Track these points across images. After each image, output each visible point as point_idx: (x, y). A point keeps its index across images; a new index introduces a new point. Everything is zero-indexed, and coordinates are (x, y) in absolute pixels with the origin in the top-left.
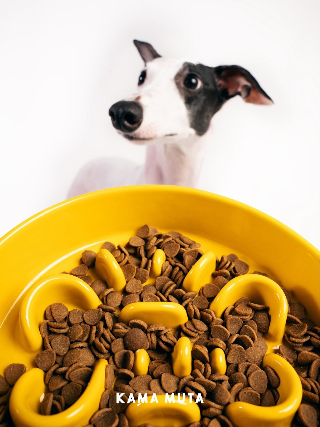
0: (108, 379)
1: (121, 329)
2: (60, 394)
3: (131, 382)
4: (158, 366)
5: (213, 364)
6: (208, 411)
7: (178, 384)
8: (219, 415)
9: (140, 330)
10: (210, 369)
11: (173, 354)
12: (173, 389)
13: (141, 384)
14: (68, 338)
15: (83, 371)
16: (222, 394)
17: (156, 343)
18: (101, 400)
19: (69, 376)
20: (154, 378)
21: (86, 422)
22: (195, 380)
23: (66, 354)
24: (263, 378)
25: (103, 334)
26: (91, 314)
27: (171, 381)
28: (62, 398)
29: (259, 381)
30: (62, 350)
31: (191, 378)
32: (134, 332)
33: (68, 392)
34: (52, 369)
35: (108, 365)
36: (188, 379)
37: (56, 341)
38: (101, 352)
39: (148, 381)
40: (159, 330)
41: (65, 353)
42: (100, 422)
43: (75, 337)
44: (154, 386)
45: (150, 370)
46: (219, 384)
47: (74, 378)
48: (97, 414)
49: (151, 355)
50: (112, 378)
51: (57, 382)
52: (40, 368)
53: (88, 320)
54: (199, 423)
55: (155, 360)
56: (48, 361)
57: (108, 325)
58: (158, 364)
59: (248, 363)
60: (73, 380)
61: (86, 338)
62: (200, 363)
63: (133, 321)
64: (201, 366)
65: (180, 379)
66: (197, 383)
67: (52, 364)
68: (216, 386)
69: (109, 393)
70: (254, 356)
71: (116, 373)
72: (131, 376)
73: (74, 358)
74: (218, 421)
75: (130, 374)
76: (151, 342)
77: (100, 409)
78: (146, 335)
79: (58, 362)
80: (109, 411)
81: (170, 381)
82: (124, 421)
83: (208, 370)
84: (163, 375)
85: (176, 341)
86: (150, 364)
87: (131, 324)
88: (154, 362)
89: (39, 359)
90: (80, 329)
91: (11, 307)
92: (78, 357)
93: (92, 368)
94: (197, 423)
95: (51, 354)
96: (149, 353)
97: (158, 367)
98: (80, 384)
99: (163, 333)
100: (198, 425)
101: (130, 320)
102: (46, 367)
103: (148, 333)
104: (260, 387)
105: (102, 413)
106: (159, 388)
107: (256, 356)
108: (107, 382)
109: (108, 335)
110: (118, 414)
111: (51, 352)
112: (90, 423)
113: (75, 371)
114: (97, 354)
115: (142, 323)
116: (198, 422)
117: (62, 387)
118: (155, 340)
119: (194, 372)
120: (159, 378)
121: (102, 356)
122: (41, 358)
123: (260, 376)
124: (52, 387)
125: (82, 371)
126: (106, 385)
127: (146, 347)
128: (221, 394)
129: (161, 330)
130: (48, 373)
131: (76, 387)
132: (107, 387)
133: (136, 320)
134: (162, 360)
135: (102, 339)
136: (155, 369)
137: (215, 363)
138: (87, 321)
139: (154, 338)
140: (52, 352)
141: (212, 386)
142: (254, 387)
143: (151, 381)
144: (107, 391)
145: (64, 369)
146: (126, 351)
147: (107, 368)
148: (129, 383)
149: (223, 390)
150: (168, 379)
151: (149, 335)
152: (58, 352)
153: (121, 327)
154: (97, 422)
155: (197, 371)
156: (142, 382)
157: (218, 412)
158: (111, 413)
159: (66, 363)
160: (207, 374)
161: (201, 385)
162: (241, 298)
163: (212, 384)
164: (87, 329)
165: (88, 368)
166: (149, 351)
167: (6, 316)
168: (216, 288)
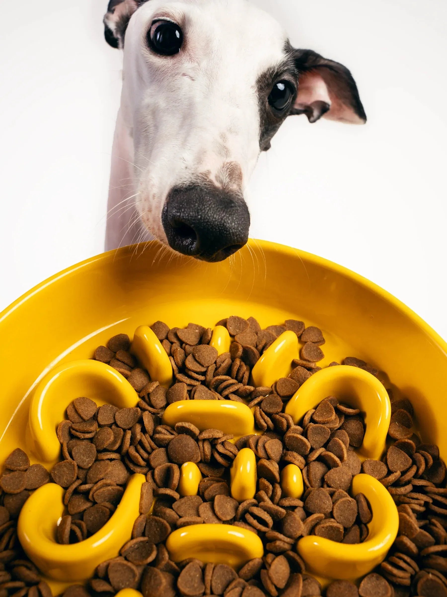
0: (143, 501)
1: (164, 434)
2: (82, 519)
3: (175, 505)
4: (211, 485)
5: (284, 485)
6: (273, 544)
7: (236, 509)
8: (288, 550)
9: (188, 436)
10: (279, 492)
11: (232, 470)
12: (229, 515)
13: (187, 507)
14: (94, 446)
15: (112, 490)
16: (293, 525)
17: (210, 455)
18: (134, 528)
19: (93, 495)
20: (205, 501)
21: (115, 553)
22: (259, 504)
23: (90, 468)
24: (352, 509)
25: (140, 440)
26: (125, 414)
27: (228, 505)
28: (84, 525)
29: (346, 511)
30: (86, 461)
31: (253, 502)
32: (180, 439)
33: (92, 517)
34: (74, 486)
35: (145, 483)
36: (250, 503)
37: (79, 449)
38: (137, 465)
39: (197, 504)
40: (214, 437)
41: (90, 465)
42: (133, 554)
43: (103, 443)
44: (205, 511)
45: (200, 489)
46: (290, 512)
47: (100, 499)
48: (129, 544)
49: (203, 470)
50: (149, 500)
51: (78, 503)
52: (58, 484)
53: (120, 421)
54: (261, 560)
55: (208, 476)
56: (68, 475)
57: (146, 428)
58: (212, 482)
59: (331, 489)
60: (98, 501)
61: (117, 446)
62: (267, 483)
63: (179, 424)
64: (268, 487)
65: (240, 503)
66: (261, 509)
67: (73, 478)
68: (286, 514)
69: (145, 519)
70: (340, 480)
71: (155, 494)
72: (175, 497)
73: (100, 473)
74: (285, 559)
75: (173, 495)
76: (204, 453)
77: (132, 538)
78: (198, 443)
79: (81, 477)
80: (145, 541)
81: (226, 505)
82: (164, 554)
83: (276, 493)
84: (217, 498)
85: (236, 453)
86: (201, 482)
87: (178, 427)
88: (206, 480)
89: (56, 472)
90: (110, 434)
91: (20, 402)
92: (105, 471)
93: (124, 486)
94: (257, 560)
95: (71, 465)
96: (200, 467)
97: (211, 487)
98: (107, 508)
99: (220, 441)
100: (259, 562)
101: (176, 423)
102: (66, 482)
103: (200, 440)
104: (345, 519)
105: (136, 543)
106: (210, 514)
107: (343, 480)
108: (142, 504)
109: (147, 443)
110: (157, 545)
111: (70, 464)
112: (120, 554)
113: (102, 490)
114: (132, 466)
115: (192, 427)
116: (259, 558)
117: (85, 510)
118: (210, 450)
119: (259, 494)
120: (212, 500)
121: (138, 469)
122: (59, 472)
123: (348, 506)
124: (72, 509)
125: (110, 490)
126: (141, 508)
127: (197, 460)
128: (291, 524)
129: (217, 437)
130: (68, 490)
131: (102, 512)
132: (142, 511)
133: (183, 423)
134: (216, 477)
135: (139, 447)
136: (206, 488)
137: (287, 484)
138: (119, 423)
139: (207, 448)
140: (73, 463)
141: (280, 514)
142: (338, 518)
143: (201, 504)
144: (143, 516)
145: (87, 486)
146: (169, 464)
147: (143, 487)
148: (172, 505)
149: (295, 519)
150: (223, 502)
151: (201, 444)
152: (81, 464)
153: (164, 431)
154: (129, 553)
155: (263, 493)
156: (189, 504)
157: (287, 546)
158: (147, 542)
159: (91, 480)
160: (275, 498)
161: (266, 512)
162: (326, 398)
163: (281, 512)
164: (119, 434)
165: (118, 487)
166: (201, 465)
167: (14, 414)
168: (294, 384)
